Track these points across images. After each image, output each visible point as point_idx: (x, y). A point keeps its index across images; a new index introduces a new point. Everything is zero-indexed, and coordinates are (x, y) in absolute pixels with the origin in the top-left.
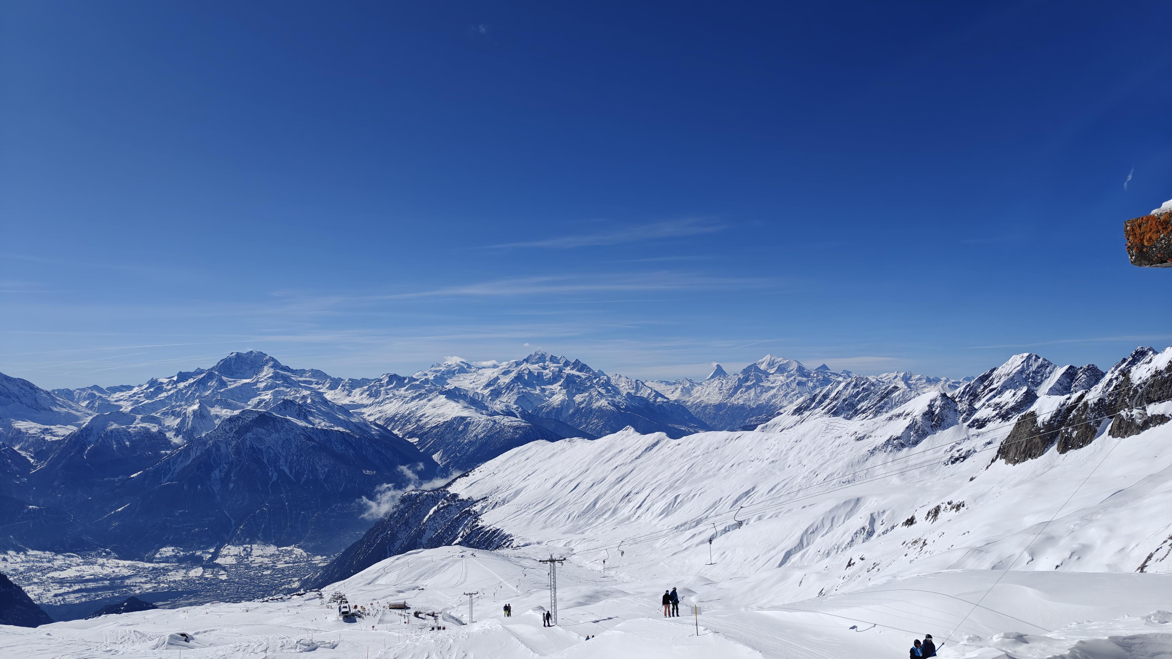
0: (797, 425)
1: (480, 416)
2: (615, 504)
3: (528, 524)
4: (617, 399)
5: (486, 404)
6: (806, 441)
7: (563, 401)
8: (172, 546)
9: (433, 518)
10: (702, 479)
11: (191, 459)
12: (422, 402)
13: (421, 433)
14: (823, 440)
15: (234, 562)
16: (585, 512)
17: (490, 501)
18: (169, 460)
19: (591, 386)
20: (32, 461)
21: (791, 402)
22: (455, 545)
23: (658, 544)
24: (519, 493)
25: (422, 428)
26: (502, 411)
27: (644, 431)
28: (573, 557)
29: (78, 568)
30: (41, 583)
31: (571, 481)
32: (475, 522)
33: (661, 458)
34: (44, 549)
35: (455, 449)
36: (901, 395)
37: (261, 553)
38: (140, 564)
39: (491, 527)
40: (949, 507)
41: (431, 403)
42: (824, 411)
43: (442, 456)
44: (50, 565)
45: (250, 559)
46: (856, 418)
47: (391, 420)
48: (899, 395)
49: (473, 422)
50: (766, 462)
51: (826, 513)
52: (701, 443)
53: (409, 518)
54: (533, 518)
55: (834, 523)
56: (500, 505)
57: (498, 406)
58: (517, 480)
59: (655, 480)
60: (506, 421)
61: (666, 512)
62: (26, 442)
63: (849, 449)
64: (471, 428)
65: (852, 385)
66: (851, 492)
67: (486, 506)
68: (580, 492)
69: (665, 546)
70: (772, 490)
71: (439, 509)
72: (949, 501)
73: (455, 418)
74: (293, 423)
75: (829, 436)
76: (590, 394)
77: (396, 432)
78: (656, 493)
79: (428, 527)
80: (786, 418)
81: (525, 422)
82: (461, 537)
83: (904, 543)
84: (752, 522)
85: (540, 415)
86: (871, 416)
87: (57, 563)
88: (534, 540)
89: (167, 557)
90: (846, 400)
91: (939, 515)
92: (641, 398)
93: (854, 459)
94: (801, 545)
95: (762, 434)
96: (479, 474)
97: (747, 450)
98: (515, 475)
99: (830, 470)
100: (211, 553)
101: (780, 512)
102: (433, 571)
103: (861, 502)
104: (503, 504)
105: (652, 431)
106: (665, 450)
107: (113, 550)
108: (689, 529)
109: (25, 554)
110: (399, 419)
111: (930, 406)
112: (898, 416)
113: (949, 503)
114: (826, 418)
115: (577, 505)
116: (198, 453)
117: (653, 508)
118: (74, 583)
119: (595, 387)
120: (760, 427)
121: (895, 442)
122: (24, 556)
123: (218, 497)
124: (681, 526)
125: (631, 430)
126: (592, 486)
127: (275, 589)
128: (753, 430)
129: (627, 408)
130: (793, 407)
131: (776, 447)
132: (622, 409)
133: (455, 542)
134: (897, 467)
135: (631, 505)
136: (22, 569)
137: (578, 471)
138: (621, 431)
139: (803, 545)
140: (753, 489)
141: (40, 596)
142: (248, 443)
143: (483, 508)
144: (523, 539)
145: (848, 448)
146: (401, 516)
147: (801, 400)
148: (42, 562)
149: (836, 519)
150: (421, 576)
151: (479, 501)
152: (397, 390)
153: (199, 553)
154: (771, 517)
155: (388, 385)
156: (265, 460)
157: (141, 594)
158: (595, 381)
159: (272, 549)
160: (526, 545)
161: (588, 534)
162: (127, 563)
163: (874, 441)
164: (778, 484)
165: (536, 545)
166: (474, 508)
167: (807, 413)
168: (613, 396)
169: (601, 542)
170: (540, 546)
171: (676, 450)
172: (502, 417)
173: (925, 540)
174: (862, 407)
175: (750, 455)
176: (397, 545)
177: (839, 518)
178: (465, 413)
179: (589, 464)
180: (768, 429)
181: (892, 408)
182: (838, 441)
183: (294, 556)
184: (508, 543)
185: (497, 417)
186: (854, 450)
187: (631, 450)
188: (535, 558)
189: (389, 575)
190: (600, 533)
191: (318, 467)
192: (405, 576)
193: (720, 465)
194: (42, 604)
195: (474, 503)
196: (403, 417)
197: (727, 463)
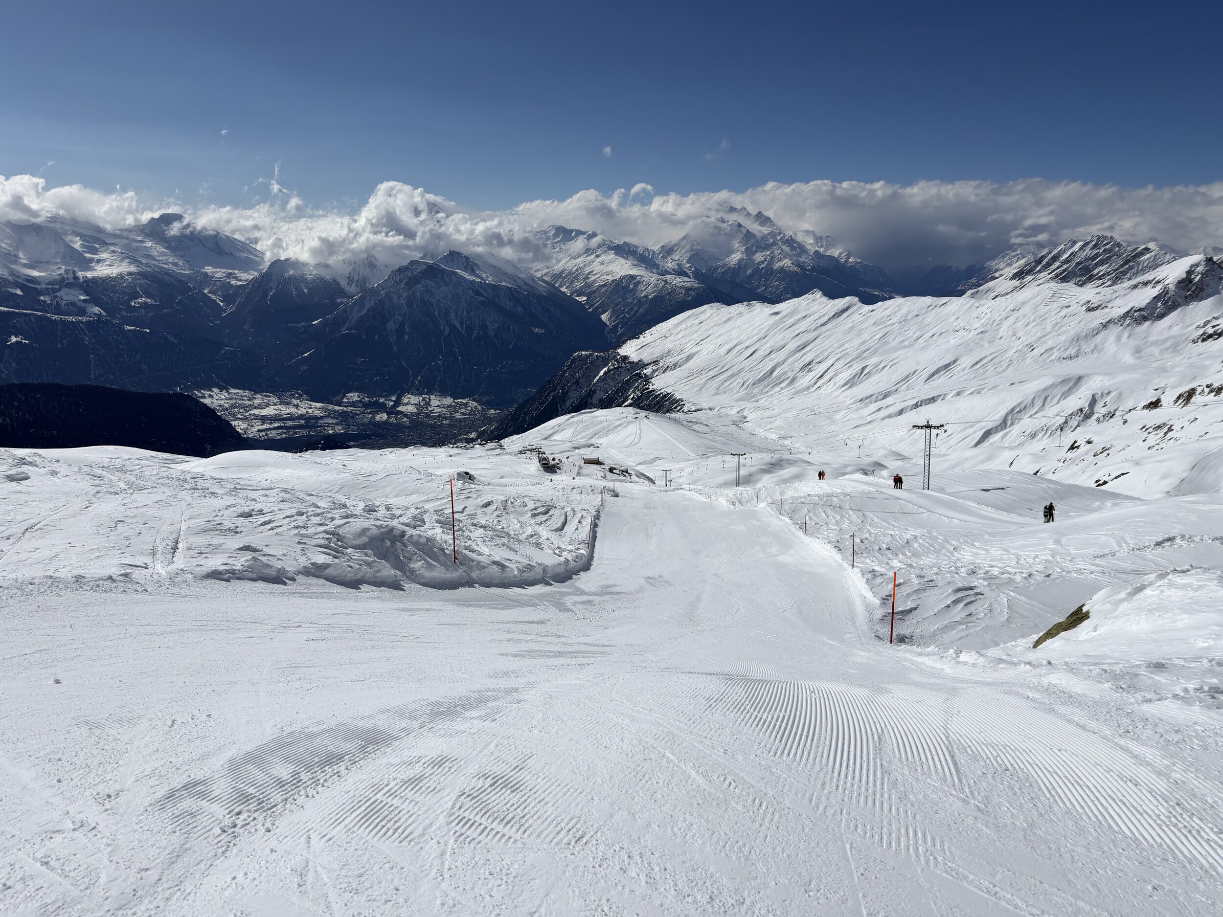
0: (1015, 291)
1: (650, 274)
2: (794, 373)
3: (700, 390)
4: (803, 259)
5: (657, 262)
6: (1026, 310)
7: (741, 261)
8: (357, 392)
9: (603, 380)
10: (895, 350)
11: (366, 309)
12: (589, 258)
13: (589, 290)
14: (1047, 309)
15: (415, 410)
16: (760, 380)
17: (661, 364)
18: (346, 308)
19: (774, 244)
20: (222, 304)
21: (1010, 265)
22: (625, 406)
23: (838, 417)
24: (691, 358)
25: (589, 285)
26: (674, 270)
27: (832, 294)
28: (746, 424)
29: (276, 407)
30: (245, 419)
31: (747, 347)
32: (646, 385)
33: (850, 325)
34: (243, 389)
35: (624, 309)
36: (1152, 259)
37: (439, 404)
38: (331, 407)
39: (662, 391)
40: (1207, 390)
41: (599, 260)
42: (1050, 276)
43: (611, 316)
44: (250, 403)
45: (430, 409)
46: (1090, 285)
47: (559, 276)
48: (1149, 259)
49: (643, 281)
50: (973, 333)
51: (1038, 391)
52: (899, 310)
53: (579, 378)
54: (705, 384)
55: (1046, 403)
56: (672, 370)
57: (670, 265)
58: (689, 344)
59: (841, 349)
60: (677, 281)
61: (851, 383)
62: (214, 285)
63: (1077, 321)
64: (641, 287)
65: (1091, 245)
66: (1072, 368)
67: (657, 370)
68: (756, 359)
69: (847, 419)
70: (977, 363)
71: (609, 371)
72: (1209, 383)
73: (624, 277)
74: (462, 277)
75: (1055, 305)
76: (773, 252)
77: (563, 289)
78: (841, 363)
79: (599, 388)
80: (1002, 284)
81: (698, 283)
82: (632, 399)
83: (1144, 427)
84: (949, 397)
85: (715, 275)
86: (1109, 283)
87: (257, 402)
88: (705, 405)
89: (354, 402)
90: (1081, 264)
91: (1193, 399)
92: (831, 258)
93: (1081, 333)
94: (1003, 424)
95: (973, 301)
96: (649, 337)
97: (953, 318)
98: (688, 339)
99: (1050, 343)
100: (393, 401)
101: (983, 389)
102: (608, 430)
103: (1083, 382)
104: (675, 368)
105: (843, 296)
106: (857, 317)
107: (305, 392)
108: (875, 402)
109: (228, 392)
110: (566, 276)
111: (1189, 273)
112: (1146, 284)
113: (1208, 386)
114: (1053, 285)
115: (753, 373)
116: (372, 304)
117: (836, 379)
118: (274, 420)
119: (778, 244)
120: (970, 292)
121: (1136, 314)
122: (226, 394)
123: (395, 349)
124: (867, 398)
125: (819, 294)
126: (770, 353)
127: (454, 438)
128: (960, 295)
129: (813, 269)
130: (1013, 270)
131: (989, 316)
132: (808, 270)
133: (626, 404)
134: (1133, 343)
135: (812, 374)
136: (227, 405)
137: (755, 338)
138: (807, 295)
139: (1006, 426)
140: (955, 361)
141: (246, 430)
142: (418, 295)
143: (654, 371)
144: (694, 404)
145: (1075, 319)
146: (571, 375)
147: (1022, 262)
148: (243, 400)
149: (1049, 399)
150: (595, 434)
151: (650, 364)
152: (564, 244)
153: (382, 400)
154: (972, 393)
155: (554, 238)
156: (436, 314)
157: (334, 435)
158: (779, 238)
159: (448, 401)
160: (698, 410)
161: (763, 402)
162: (318, 405)
163: (1109, 313)
164: (985, 357)
165: (708, 411)
166: (645, 371)
167: (1029, 278)
168: (799, 255)
169: (776, 411)
170: (712, 413)
171: (869, 317)
172: (674, 276)
173: (1172, 426)
174: (1099, 272)
175: (956, 324)
176: (568, 403)
177: (1053, 397)
178: (634, 272)
179: (767, 331)
180: (978, 295)
181: (1136, 274)
182: (1065, 311)
183: (470, 408)
184: (679, 408)
185: (668, 277)
186: (1083, 322)
187: (816, 316)
188: (707, 423)
189: (564, 432)
190: (775, 402)
191: (488, 323)
192: (580, 434)
193: (918, 334)
194: (248, 438)
195: (644, 365)
196: (570, 273)
197: (926, 332)
